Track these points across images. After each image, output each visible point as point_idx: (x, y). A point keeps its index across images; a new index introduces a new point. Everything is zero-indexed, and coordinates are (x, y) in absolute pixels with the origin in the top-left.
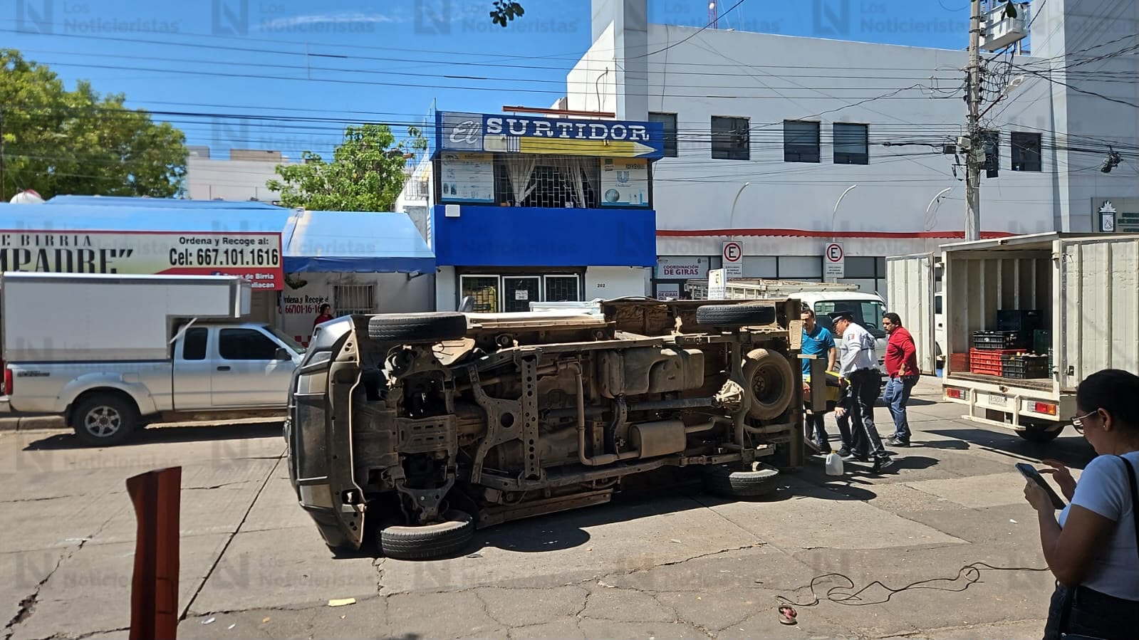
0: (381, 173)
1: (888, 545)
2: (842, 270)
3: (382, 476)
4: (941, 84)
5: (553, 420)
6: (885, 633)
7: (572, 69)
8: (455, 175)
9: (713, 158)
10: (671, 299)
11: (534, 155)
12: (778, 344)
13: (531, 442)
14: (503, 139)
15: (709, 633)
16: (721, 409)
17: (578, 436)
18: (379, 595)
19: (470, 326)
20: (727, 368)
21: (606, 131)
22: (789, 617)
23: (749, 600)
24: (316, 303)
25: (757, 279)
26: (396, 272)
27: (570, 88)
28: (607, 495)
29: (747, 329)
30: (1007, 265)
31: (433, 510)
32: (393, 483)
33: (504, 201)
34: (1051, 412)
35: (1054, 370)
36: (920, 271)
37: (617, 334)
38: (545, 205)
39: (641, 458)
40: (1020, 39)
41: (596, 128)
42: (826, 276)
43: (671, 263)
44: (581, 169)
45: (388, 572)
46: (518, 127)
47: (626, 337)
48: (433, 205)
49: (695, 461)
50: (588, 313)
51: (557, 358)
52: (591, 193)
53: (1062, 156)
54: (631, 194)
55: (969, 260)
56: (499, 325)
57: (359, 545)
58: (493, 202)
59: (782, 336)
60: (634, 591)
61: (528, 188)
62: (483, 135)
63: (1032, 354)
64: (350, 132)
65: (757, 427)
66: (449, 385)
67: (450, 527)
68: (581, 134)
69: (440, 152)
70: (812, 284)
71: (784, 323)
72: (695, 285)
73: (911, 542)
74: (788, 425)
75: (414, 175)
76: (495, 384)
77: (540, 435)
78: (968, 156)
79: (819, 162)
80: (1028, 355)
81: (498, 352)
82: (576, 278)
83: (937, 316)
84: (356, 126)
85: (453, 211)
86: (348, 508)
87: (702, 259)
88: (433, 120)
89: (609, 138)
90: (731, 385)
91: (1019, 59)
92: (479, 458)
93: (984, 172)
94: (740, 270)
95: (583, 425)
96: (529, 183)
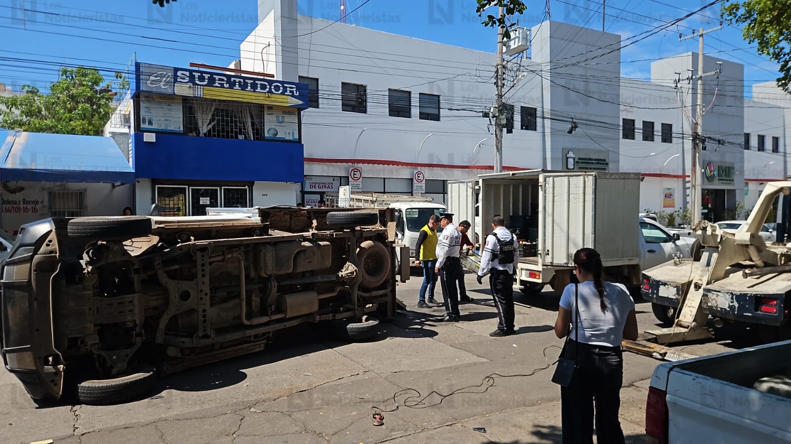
0: (92, 105)
1: (444, 366)
2: (424, 188)
3: (79, 343)
4: (482, 74)
5: (222, 294)
6: (437, 425)
7: (243, 41)
8: (152, 111)
9: (343, 110)
10: (309, 207)
11: (214, 100)
12: (381, 237)
13: (204, 311)
14: (190, 87)
15: (326, 438)
16: (343, 281)
17: (241, 305)
18: (74, 435)
19: (154, 226)
20: (348, 254)
21: (268, 87)
22: (379, 420)
23: (354, 412)
24: (32, 205)
25: (371, 193)
26: (101, 183)
27: (243, 54)
28: (262, 345)
29: (361, 228)
30: (516, 187)
31: (123, 366)
32: (89, 348)
33: (191, 132)
34: (537, 277)
35: (539, 252)
36: (467, 191)
37: (270, 232)
38: (223, 136)
39: (287, 317)
40: (526, 50)
41: (261, 84)
42: (414, 192)
43: (314, 180)
44: (250, 112)
45: (83, 416)
46: (202, 79)
47: (277, 234)
48: (134, 132)
49: (325, 317)
50: (248, 217)
51: (225, 249)
52: (257, 130)
53: (548, 123)
54: (286, 132)
55: (495, 185)
56: (178, 226)
57: (59, 397)
58: (182, 132)
59: (383, 232)
60: (276, 413)
61: (210, 123)
62: (174, 83)
63: (528, 242)
64: (65, 72)
65: (366, 292)
66: (137, 271)
67: (136, 378)
68: (249, 88)
69: (139, 93)
70: (405, 197)
71: (384, 224)
72: (330, 196)
73: (457, 363)
74: (387, 290)
75: (119, 108)
76: (176, 269)
77: (212, 305)
78: (496, 120)
79: (410, 118)
80: (526, 243)
81: (178, 246)
82: (246, 189)
83: (476, 218)
84: (70, 69)
85: (150, 138)
86: (49, 368)
87: (335, 178)
88: (133, 68)
89: (270, 92)
90: (349, 266)
91: (525, 62)
92: (163, 324)
93: (505, 130)
94: (361, 187)
95: (245, 297)
96: (210, 120)
